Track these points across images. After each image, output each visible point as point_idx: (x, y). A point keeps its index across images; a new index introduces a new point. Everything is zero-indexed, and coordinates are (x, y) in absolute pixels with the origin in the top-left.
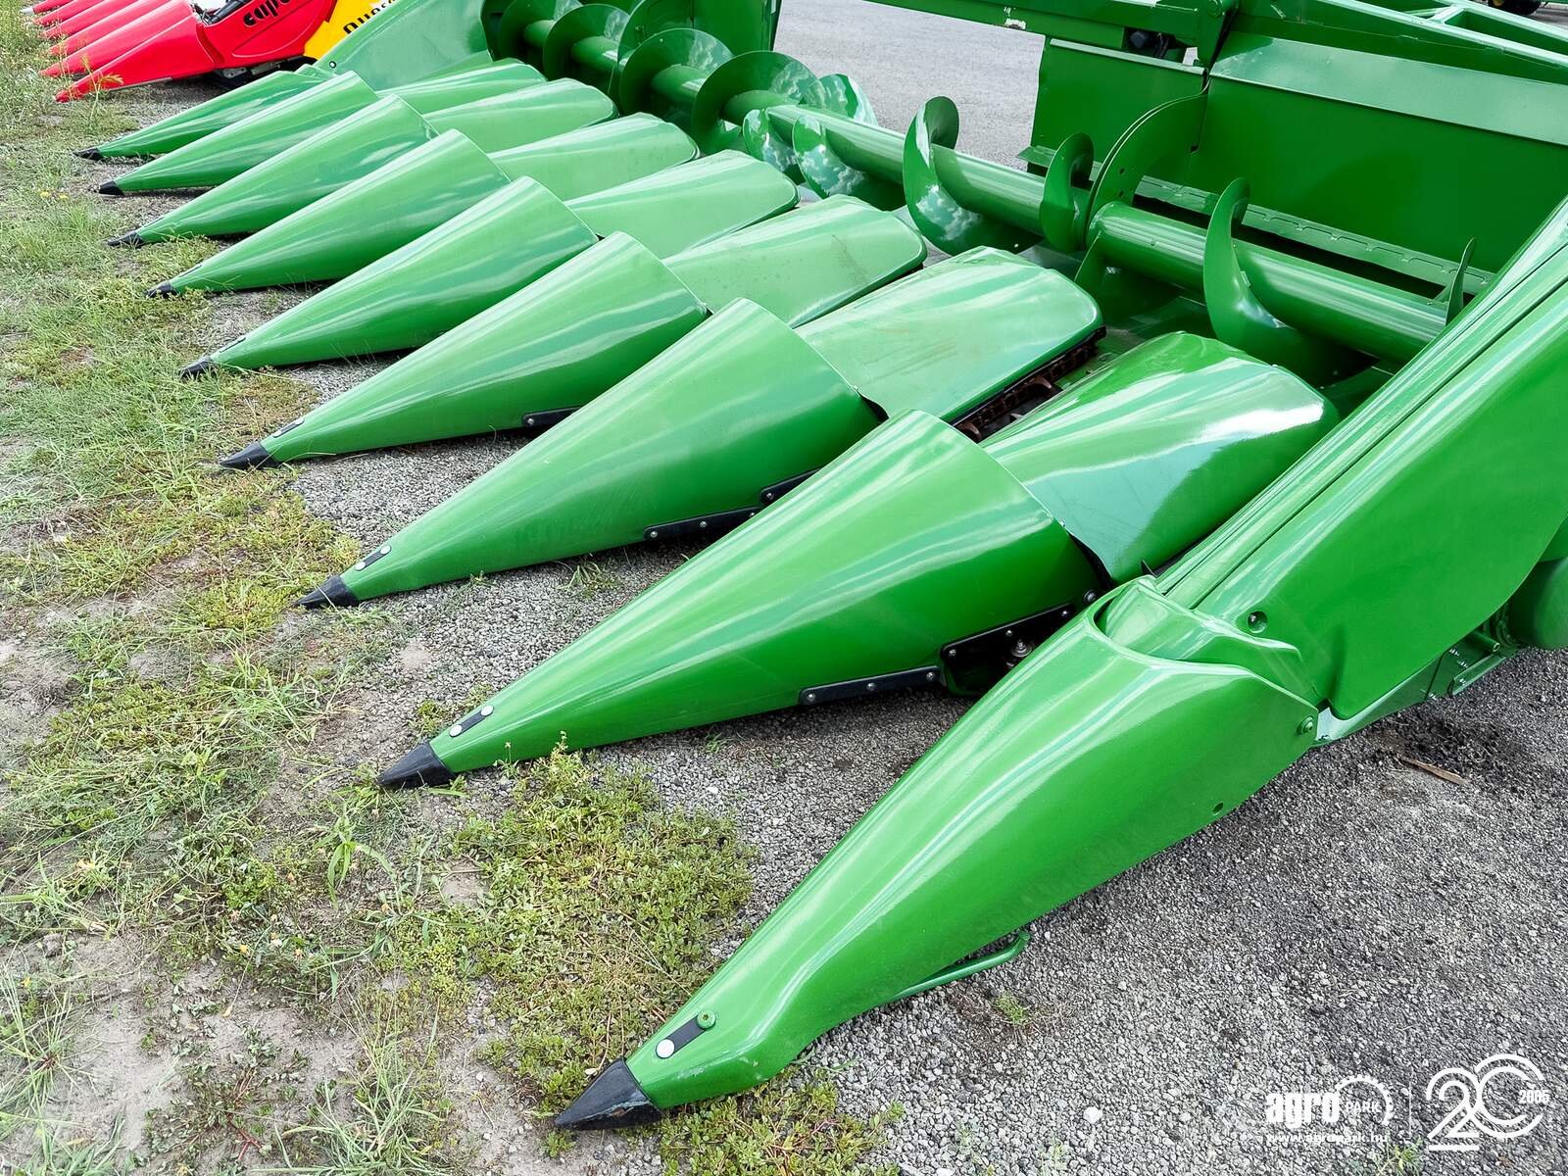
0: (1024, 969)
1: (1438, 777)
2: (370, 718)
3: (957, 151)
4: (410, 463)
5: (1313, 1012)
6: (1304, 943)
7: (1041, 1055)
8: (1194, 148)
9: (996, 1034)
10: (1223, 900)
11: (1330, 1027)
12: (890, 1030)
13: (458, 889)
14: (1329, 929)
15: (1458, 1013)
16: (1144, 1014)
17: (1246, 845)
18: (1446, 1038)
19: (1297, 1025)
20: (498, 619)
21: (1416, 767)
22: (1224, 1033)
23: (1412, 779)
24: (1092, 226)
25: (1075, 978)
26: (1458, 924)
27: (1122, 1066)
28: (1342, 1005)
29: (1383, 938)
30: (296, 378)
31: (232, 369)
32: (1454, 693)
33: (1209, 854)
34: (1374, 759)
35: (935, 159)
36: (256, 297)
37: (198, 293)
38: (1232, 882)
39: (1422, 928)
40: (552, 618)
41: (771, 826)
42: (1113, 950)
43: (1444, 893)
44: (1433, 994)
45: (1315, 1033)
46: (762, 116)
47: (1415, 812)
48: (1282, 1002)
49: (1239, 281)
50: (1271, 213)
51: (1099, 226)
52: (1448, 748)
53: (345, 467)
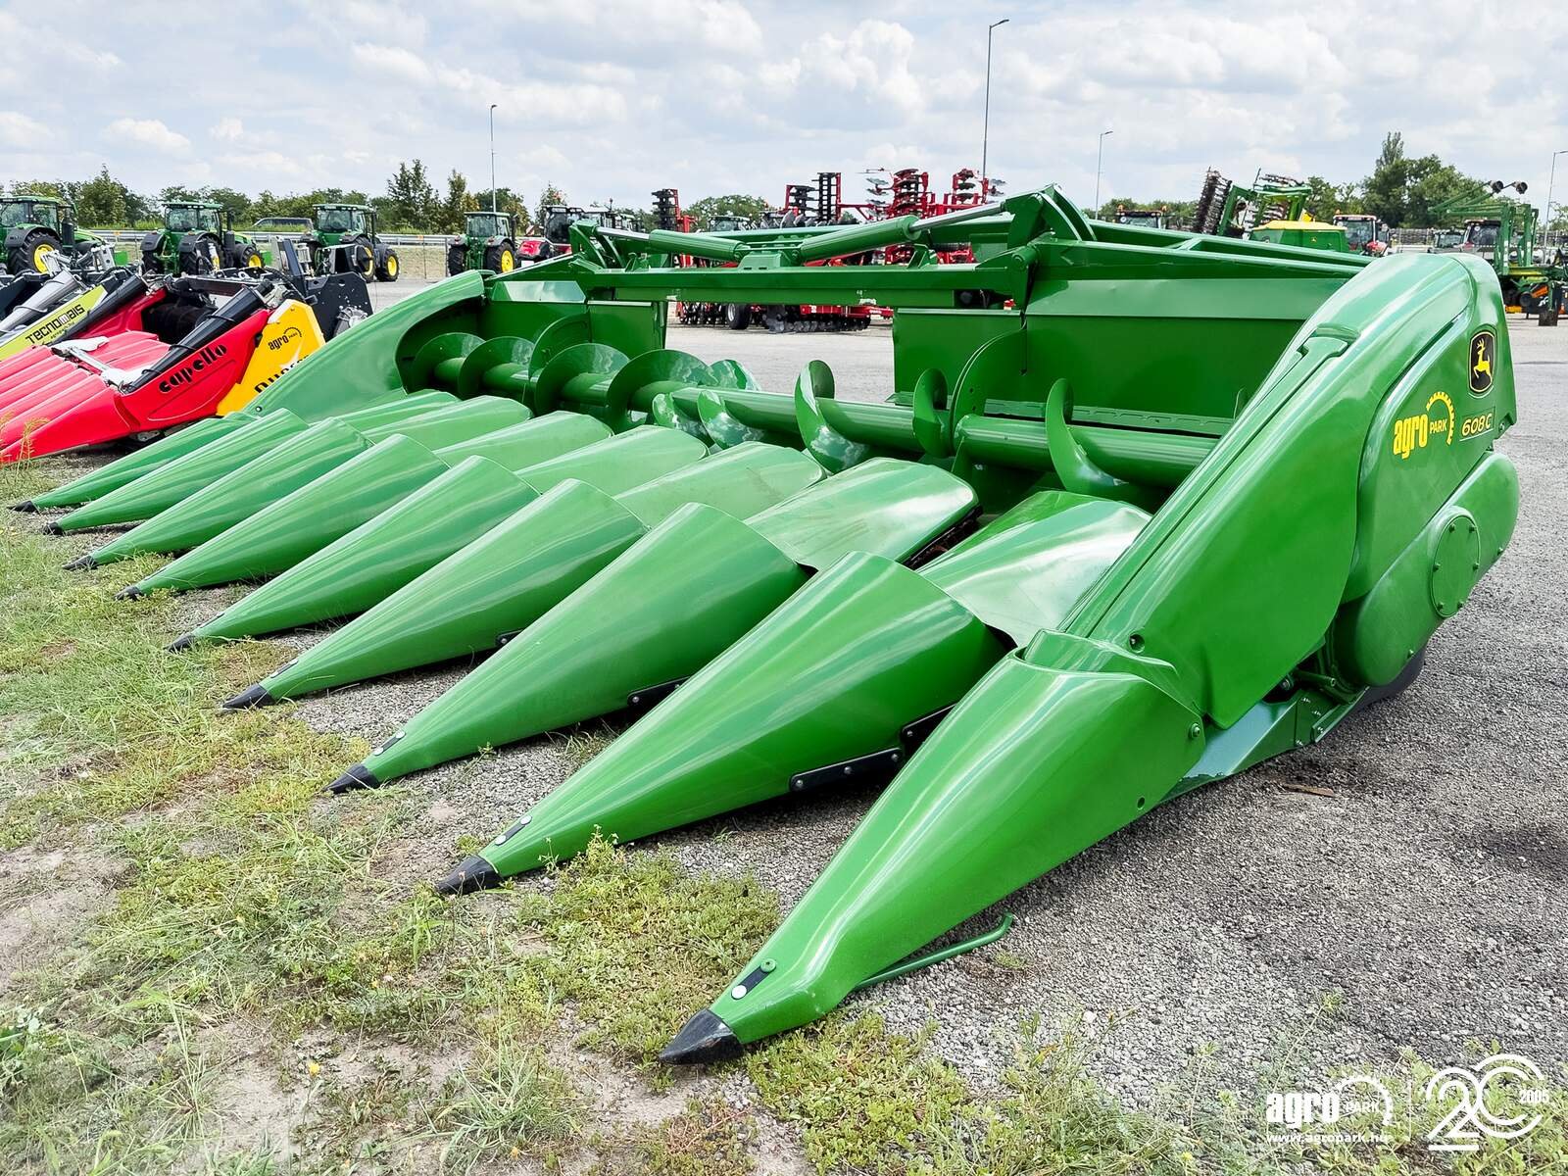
0: (1014, 943)
1: (1316, 794)
2: (415, 856)
3: (836, 398)
4: (397, 689)
5: (1247, 939)
6: (1232, 901)
7: (1040, 990)
8: (1024, 371)
9: (1001, 981)
10: (1161, 883)
11: (1262, 945)
12: (915, 987)
13: (529, 949)
14: (1249, 891)
15: (1358, 925)
16: (1115, 955)
17: (1172, 850)
18: (1352, 940)
19: (1237, 948)
20: (509, 779)
21: (1297, 790)
22: (1181, 959)
23: (1295, 797)
24: (956, 435)
25: (1056, 942)
26: (1347, 876)
27: (1105, 987)
28: (1269, 931)
29: (1292, 890)
30: (277, 643)
31: (216, 641)
32: (1317, 741)
33: (1145, 858)
34: (1263, 788)
35: (821, 407)
36: (217, 591)
37: (164, 592)
38: (1167, 873)
39: (1321, 881)
40: (557, 774)
41: (785, 881)
42: (1082, 923)
43: (1333, 859)
44: (1337, 918)
45: (1251, 950)
46: (667, 399)
47: (1302, 816)
48: (1221, 935)
49: (1079, 454)
50: (1092, 409)
51: (962, 433)
52: (1319, 776)
53: (340, 699)
